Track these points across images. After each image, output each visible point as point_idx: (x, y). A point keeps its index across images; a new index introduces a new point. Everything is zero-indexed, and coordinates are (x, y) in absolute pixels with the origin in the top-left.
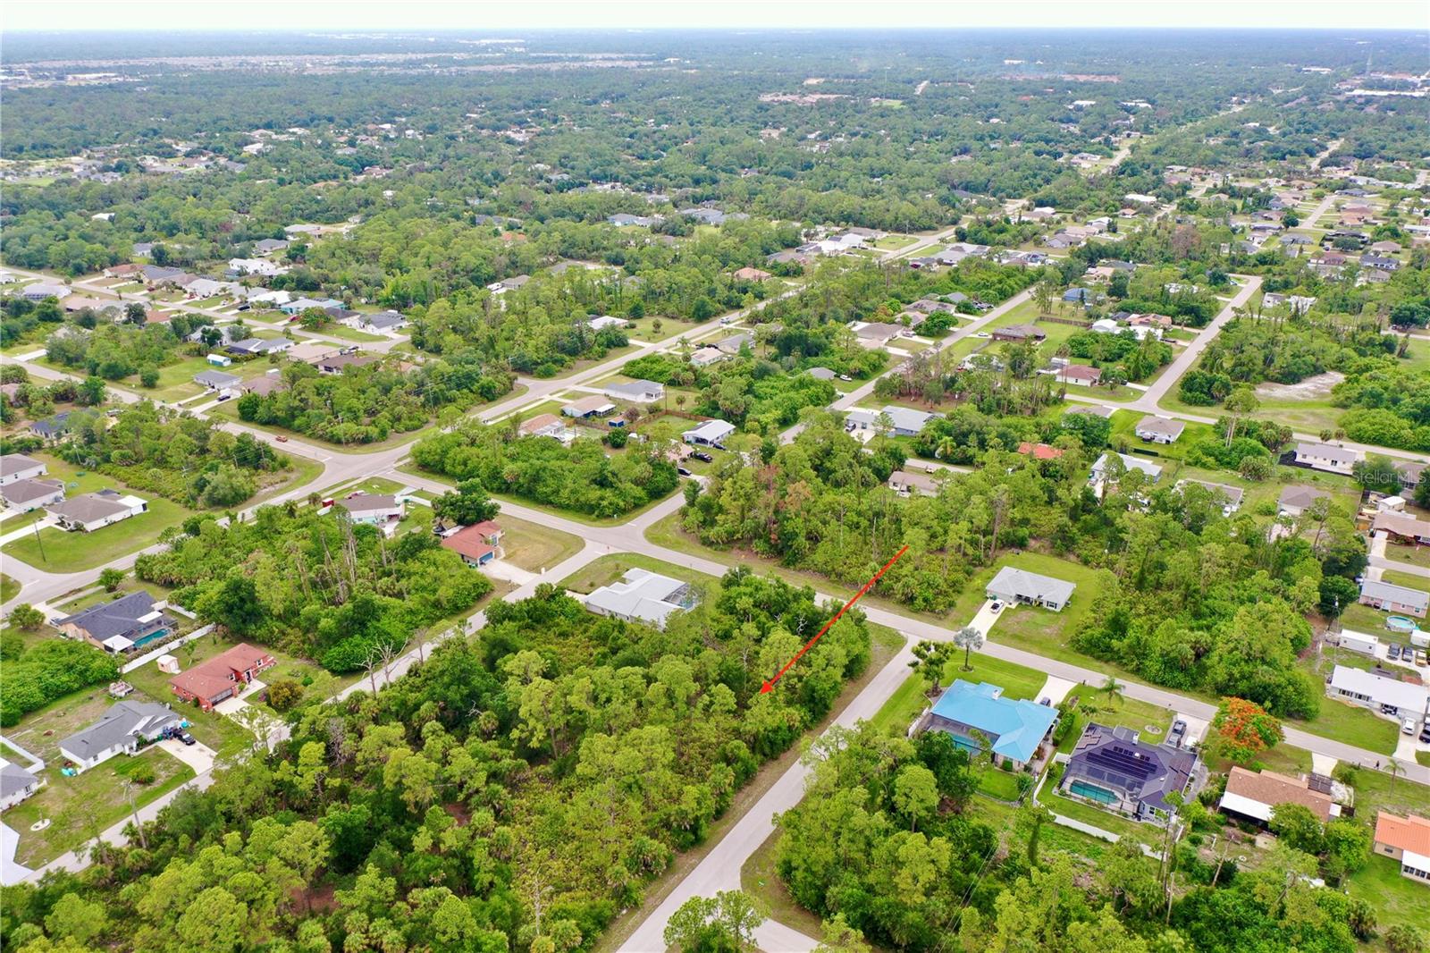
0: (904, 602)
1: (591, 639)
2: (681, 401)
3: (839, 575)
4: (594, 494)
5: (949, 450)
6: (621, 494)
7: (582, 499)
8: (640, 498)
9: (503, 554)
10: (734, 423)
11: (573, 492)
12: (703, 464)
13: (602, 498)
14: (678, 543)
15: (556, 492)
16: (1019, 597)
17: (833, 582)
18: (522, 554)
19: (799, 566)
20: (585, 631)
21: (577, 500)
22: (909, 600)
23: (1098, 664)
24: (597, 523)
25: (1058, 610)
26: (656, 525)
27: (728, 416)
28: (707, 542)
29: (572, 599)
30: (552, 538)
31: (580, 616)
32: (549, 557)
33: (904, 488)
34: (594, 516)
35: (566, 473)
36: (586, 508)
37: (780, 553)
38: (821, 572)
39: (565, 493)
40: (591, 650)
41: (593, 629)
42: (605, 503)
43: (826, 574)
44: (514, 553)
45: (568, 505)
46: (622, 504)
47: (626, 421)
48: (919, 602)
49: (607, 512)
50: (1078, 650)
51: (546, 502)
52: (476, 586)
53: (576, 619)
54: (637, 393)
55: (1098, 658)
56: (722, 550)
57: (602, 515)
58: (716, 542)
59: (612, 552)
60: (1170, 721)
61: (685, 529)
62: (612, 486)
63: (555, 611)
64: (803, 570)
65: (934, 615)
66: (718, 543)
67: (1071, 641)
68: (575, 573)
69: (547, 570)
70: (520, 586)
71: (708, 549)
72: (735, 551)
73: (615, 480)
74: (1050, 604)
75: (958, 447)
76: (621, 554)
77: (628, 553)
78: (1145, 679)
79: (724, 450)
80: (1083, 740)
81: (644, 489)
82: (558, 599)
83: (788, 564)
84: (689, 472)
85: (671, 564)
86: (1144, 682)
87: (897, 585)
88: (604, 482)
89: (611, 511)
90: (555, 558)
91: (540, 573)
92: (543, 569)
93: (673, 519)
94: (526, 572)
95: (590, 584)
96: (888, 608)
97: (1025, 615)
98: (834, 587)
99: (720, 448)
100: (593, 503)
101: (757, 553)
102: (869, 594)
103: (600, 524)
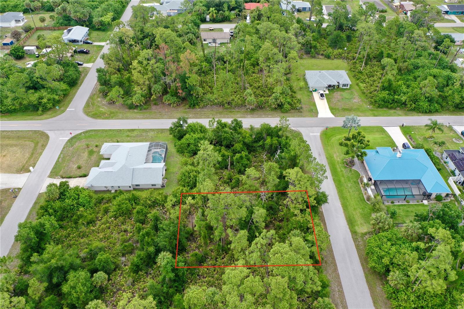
0: (276, 108)
1: (116, 217)
2: (43, 20)
3: (229, 103)
4: (33, 97)
5: (215, 15)
6: (53, 91)
7: (25, 102)
8: (65, 90)
10: (87, 26)
11: (14, 99)
12: (85, 55)
13: (41, 98)
14: (112, 113)
16: (330, 86)
17: (227, 109)
19: (202, 104)
20: (106, 212)
21: (21, 104)
22: (280, 106)
23: (392, 111)
24: (45, 116)
25: (348, 87)
26: (87, 105)
27: (80, 22)
28: (132, 107)
29: (77, 188)
30: (18, 138)
32: (27, 155)
33: (211, 41)
34: (40, 112)
36: (31, 108)
37: (184, 99)
38: (216, 105)
39: (8, 102)
40: (123, 227)
41: (113, 207)
42: (45, 100)
43: (221, 105)
45: (15, 109)
46: (57, 98)
47: (14, 40)
48: (286, 106)
49: (49, 106)
50: (379, 107)
53: (92, 204)
54: (9, 21)
55: (391, 108)
56: (145, 109)
57: (46, 109)
58: (139, 105)
59: (73, 135)
60: (455, 132)
61: (112, 102)
62: (44, 88)
63: (73, 205)
64: (205, 106)
65: (297, 111)
66: (141, 105)
67: (371, 103)
68: (58, 161)
69: (33, 167)
70: (19, 189)
71: (135, 111)
72: (154, 107)
73: (44, 83)
74: (344, 85)
75: (218, 13)
76: (80, 134)
77: (87, 132)
78: (420, 112)
79: (91, 44)
80: (455, 163)
81: (64, 82)
82: (67, 193)
83: (194, 106)
84: (82, 63)
85: (121, 130)
86: (420, 114)
87: (271, 100)
88: (37, 86)
89: (51, 104)
90: (32, 154)
91: (30, 171)
92: (31, 168)
93: (95, 97)
94: (19, 175)
95: (79, 168)
96: (270, 115)
97: (337, 95)
98: (230, 112)
99: (89, 43)
100: (35, 103)
101: (169, 105)
102: (253, 110)
103: (48, 116)
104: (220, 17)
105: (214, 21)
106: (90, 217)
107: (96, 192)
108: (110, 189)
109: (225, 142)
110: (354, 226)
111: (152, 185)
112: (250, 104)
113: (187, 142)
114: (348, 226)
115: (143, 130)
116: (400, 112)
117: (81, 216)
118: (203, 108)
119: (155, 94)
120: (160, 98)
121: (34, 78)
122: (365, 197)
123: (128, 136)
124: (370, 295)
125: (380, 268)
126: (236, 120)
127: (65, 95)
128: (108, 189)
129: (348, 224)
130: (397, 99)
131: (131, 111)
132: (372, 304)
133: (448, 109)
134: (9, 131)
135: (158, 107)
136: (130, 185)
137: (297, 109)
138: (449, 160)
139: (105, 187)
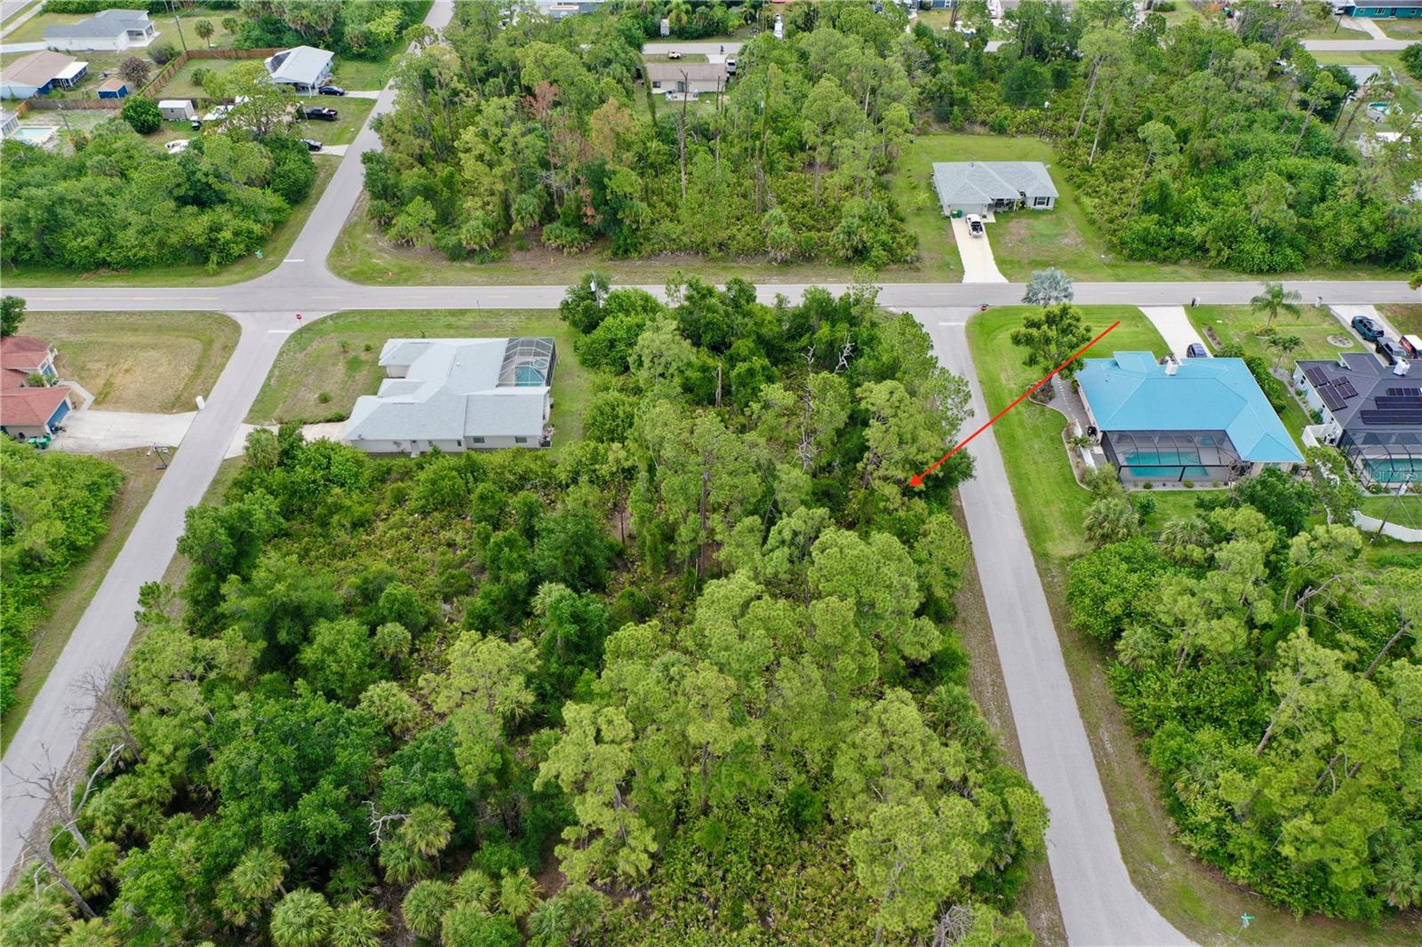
0: (848, 260)
1: (425, 513)
2: (205, 32)
3: (721, 246)
4: (196, 224)
6: (247, 210)
7: (174, 239)
8: (278, 210)
9: (87, 397)
10: (328, 47)
11: (143, 232)
12: (327, 125)
13: (216, 228)
14: (403, 270)
15: (108, 239)
16: (999, 203)
17: (715, 260)
18: (129, 383)
19: (647, 248)
20: (400, 499)
21: (162, 244)
22: (860, 254)
23: (1168, 269)
24: (225, 277)
25: (1051, 206)
26: (338, 250)
27: (311, 36)
28: (459, 254)
29: (322, 443)
30: (159, 329)
31: (367, 474)
32: (186, 371)
33: (673, 86)
34: (211, 266)
35: (106, 199)
36: (189, 257)
37: (599, 235)
38: (685, 249)
39: (128, 238)
40: (445, 535)
41: (416, 492)
42: (226, 235)
43: (700, 250)
44: (109, 384)
45: (145, 259)
46: (257, 228)
47: (129, 85)
48: (877, 253)
49: (237, 249)
50: (1131, 257)
51: (94, 266)
52: (93, 488)
53: (363, 482)
54: (114, 34)
55: (1165, 261)
56: (493, 260)
57: (228, 260)
58: (477, 248)
59: (304, 323)
60: (1336, 320)
61: (405, 243)
62: (223, 201)
63: (314, 482)
64: (654, 254)
65: (906, 266)
66: (482, 248)
67: (1111, 247)
68: (267, 385)
69: (205, 398)
70: (173, 450)
71: (468, 265)
72: (517, 256)
73: (225, 187)
74: (1039, 201)
75: (694, 12)
76: (323, 321)
77: (339, 315)
78: (1244, 271)
79: (342, 94)
80: (1322, 392)
81: (275, 191)
82: (299, 453)
83: (626, 251)
84: (318, 144)
85: (429, 312)
86: (1244, 276)
87: (835, 237)
88: (204, 196)
89: (242, 246)
90: (199, 368)
91: (196, 408)
92: (199, 399)
93: (359, 230)
94: (167, 417)
95: (325, 399)
96: (832, 276)
97: (1018, 227)
98: (724, 268)
99: (335, 93)
100: (200, 241)
101: (560, 249)
102: (785, 263)
103: (235, 277)
104: (698, 24)
105: (681, 34)
106: (358, 511)
107: (373, 456)
108: (407, 447)
109: (709, 337)
110: (1044, 541)
111: (518, 440)
112: (777, 245)
113: (609, 336)
114: (1026, 542)
115: (490, 311)
116: (1188, 271)
117: (337, 508)
118: (649, 257)
119: (522, 218)
120: (536, 230)
121: (199, 175)
122: (1076, 473)
123: (449, 326)
124: (1071, 693)
125: (1099, 626)
126: (737, 281)
127: (278, 225)
128: (402, 448)
129: (1028, 537)
130: (1182, 234)
131: (455, 264)
132: (1077, 713)
133: (1323, 264)
134: (133, 313)
135: (528, 256)
136: (460, 437)
137: (906, 261)
138: (1308, 385)
139: (396, 443)
